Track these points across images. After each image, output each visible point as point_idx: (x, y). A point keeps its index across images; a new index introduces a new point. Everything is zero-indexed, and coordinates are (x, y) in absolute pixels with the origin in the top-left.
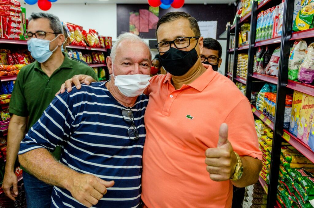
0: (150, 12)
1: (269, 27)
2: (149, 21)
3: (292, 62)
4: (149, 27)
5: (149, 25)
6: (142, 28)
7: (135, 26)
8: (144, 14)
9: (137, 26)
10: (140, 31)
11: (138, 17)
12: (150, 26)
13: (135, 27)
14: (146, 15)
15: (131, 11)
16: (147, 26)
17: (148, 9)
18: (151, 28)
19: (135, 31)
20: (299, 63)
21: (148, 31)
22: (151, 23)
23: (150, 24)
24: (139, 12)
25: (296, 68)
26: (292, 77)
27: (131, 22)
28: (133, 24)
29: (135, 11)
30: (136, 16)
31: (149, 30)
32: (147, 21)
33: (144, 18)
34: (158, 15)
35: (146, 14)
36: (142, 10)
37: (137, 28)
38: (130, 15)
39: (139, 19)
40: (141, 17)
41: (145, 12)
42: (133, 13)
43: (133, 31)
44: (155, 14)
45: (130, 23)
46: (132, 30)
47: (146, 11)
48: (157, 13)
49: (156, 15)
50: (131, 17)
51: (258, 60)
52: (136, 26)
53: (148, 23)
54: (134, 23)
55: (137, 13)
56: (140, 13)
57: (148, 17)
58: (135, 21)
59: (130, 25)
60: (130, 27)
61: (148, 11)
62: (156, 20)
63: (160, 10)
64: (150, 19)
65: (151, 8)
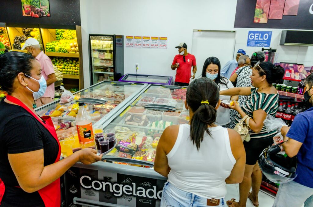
2: (285, 4)
4: (283, 12)
5: (284, 9)
6: (273, 13)
7: (263, 10)
9: (267, 10)
10: (270, 18)
12: (285, 11)
13: (263, 13)
16: (281, 11)
18: (285, 13)
19: (263, 17)
21: (281, 18)
22: (288, 6)
23: (286, 7)
28: (260, 8)
32: (281, 4)
37: (266, 13)
39: (271, 1)
43: (259, 17)
45: (257, 5)
46: (258, 15)
52: (265, 10)
53: (283, 6)
54: (262, 7)
58: (265, 3)
59: (256, 8)
60: (256, 11)
62: (296, 2)
64: (287, 1)
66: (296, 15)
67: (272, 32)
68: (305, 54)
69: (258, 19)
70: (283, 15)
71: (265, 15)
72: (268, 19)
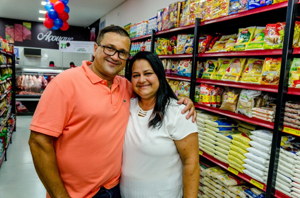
0: (24, 27)
2: (23, 33)
4: (23, 38)
6: (16, 38)
7: (10, 36)
8: (18, 28)
9: (13, 36)
10: (15, 40)
11: (13, 30)
13: (11, 37)
14: (20, 29)
15: (7, 24)
17: (22, 24)
18: (24, 38)
19: (11, 40)
22: (25, 35)
27: (7, 32)
28: (8, 34)
29: (10, 25)
30: (12, 28)
31: (23, 40)
32: (21, 34)
33: (18, 30)
34: (30, 29)
35: (20, 27)
36: (17, 24)
37: (12, 37)
38: (5, 27)
39: (14, 31)
40: (16, 30)
41: (19, 26)
43: (9, 40)
44: (28, 28)
45: (6, 33)
47: (21, 26)
48: (30, 28)
50: (6, 29)
52: (12, 36)
53: (22, 35)
54: (9, 34)
55: (12, 26)
56: (15, 26)
57: (22, 30)
58: (11, 32)
59: (6, 34)
60: (6, 36)
61: (22, 26)
62: (29, 33)
63: (32, 26)
64: (24, 32)
65: (24, 24)
66: (29, 40)
67: (18, 49)
68: (40, 62)
69: (8, 40)
71: (12, 39)
72: (15, 41)
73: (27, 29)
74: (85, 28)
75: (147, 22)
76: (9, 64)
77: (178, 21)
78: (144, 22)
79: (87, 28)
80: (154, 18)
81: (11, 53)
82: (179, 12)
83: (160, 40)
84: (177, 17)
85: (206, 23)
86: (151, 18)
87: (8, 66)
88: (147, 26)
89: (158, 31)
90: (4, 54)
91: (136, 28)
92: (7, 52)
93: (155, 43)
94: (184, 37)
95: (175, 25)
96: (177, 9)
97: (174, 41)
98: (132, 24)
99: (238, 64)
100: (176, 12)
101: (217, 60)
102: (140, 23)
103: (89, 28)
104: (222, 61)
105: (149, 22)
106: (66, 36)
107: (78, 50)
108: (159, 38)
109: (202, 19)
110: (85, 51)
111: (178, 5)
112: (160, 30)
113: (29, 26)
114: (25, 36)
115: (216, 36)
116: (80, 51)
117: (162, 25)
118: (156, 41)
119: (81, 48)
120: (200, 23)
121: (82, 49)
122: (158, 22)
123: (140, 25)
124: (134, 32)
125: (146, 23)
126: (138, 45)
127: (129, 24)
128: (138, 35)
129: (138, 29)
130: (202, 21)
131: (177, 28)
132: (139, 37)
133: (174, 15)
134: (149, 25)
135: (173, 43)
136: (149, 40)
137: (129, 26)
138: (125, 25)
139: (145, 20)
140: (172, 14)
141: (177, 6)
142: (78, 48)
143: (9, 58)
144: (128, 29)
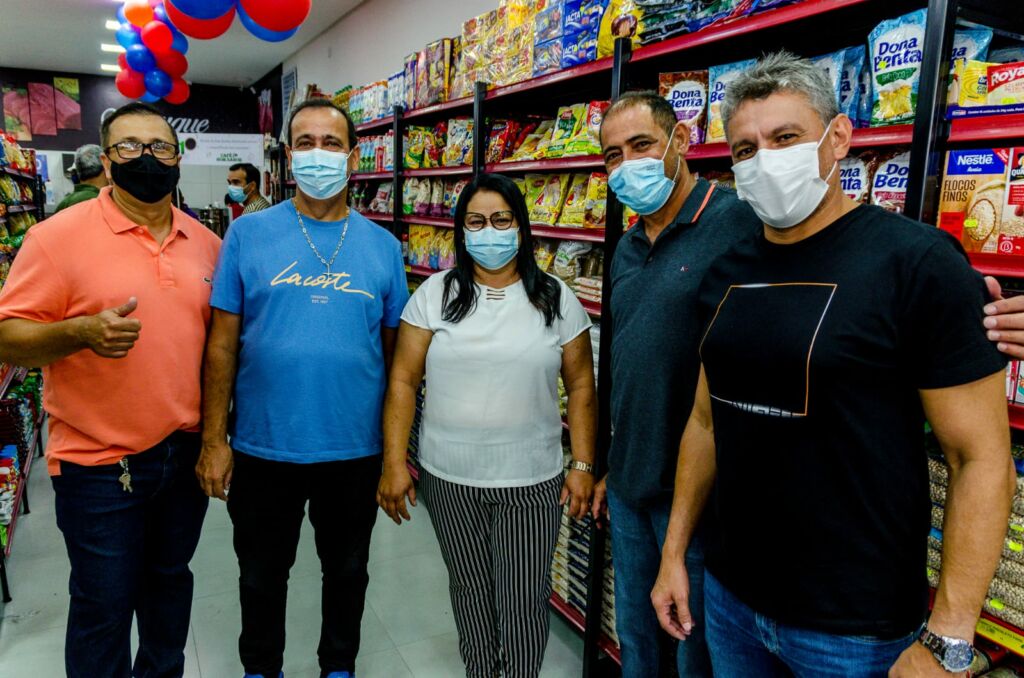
0: (57, 91)
1: (369, 158)
2: (56, 111)
3: (406, 198)
4: (57, 125)
5: (56, 120)
6: (38, 125)
7: (18, 119)
8: (41, 94)
9: (25, 119)
10: (35, 132)
11: (25, 100)
12: (59, 123)
13: (21, 123)
14: (46, 97)
15: (5, 86)
16: (54, 122)
17: (51, 83)
18: (61, 126)
19: (22, 131)
20: (413, 198)
21: (55, 134)
22: (62, 115)
23: (59, 116)
24: (27, 88)
25: (410, 203)
26: (407, 211)
27: (8, 110)
28: (12, 115)
29: (15, 86)
30: (21, 96)
31: (59, 130)
32: (50, 110)
33: (41, 102)
34: (78, 99)
35: (46, 93)
36: (35, 85)
37: (26, 124)
38: (2, 94)
39: (29, 104)
40: (34, 100)
41: (42, 90)
42: (12, 90)
43: (15, 131)
44: (70, 95)
45: (5, 111)
46: (11, 127)
47: (47, 88)
48: (76, 94)
49: (73, 99)
50: (5, 99)
51: (357, 196)
52: (23, 120)
53: (53, 115)
54: (16, 114)
55: (23, 91)
56: (31, 90)
57: (52, 101)
58: (20, 108)
59: (6, 116)
60: (6, 121)
61: (50, 88)
62: (74, 109)
63: (82, 87)
64: (58, 107)
65: (58, 82)
66: (76, 130)
67: (45, 157)
70: (57, 129)
71: (24, 127)
72: (33, 135)
73: (67, 97)
74: (241, 89)
75: (385, 84)
76: (28, 203)
77: (446, 86)
78: (378, 84)
79: (247, 90)
80: (398, 76)
81: (29, 172)
82: (447, 65)
83: (415, 131)
84: (443, 76)
85: (500, 93)
86: (392, 75)
87: (26, 208)
88: (386, 95)
89: (408, 110)
90: (14, 177)
91: (362, 98)
92: (19, 170)
93: (405, 138)
94: (462, 125)
95: (442, 95)
96: (442, 58)
97: (441, 134)
98: (354, 88)
99: (556, 186)
100: (440, 64)
101: (523, 178)
102: (371, 87)
103: (254, 91)
104: (533, 181)
105: (390, 83)
106: (187, 117)
107: (218, 159)
108: (411, 128)
109: (489, 84)
110: (240, 160)
111: (443, 45)
112: (412, 107)
113: (74, 88)
114: (63, 119)
115: (529, 122)
116: (224, 160)
117: (416, 96)
118: (406, 133)
119: (227, 152)
120: (486, 92)
121: (230, 155)
122: (408, 87)
123: (371, 91)
124: (358, 109)
125: (382, 87)
126: (369, 144)
127: (347, 89)
128: (367, 117)
129: (365, 101)
130: (489, 88)
131: (446, 102)
132: (369, 124)
133: (438, 72)
134: (390, 93)
135: (441, 140)
136: (390, 131)
137: (346, 92)
138: (337, 91)
139: (381, 81)
140: (433, 67)
141: (443, 50)
142: (218, 154)
143: (25, 187)
144: (343, 101)
